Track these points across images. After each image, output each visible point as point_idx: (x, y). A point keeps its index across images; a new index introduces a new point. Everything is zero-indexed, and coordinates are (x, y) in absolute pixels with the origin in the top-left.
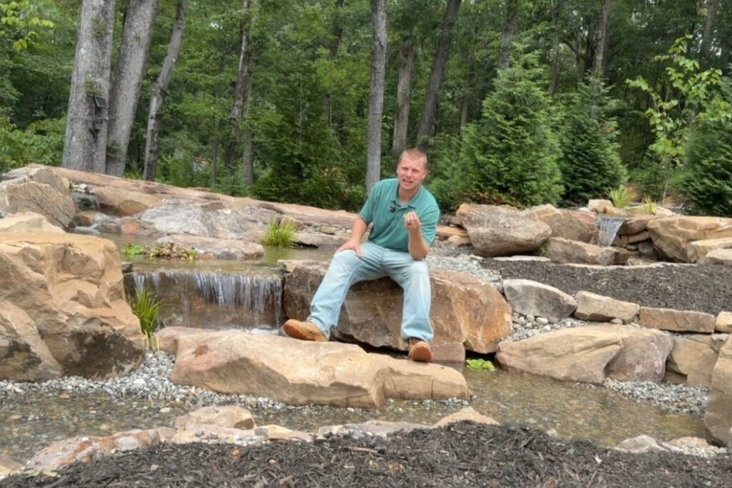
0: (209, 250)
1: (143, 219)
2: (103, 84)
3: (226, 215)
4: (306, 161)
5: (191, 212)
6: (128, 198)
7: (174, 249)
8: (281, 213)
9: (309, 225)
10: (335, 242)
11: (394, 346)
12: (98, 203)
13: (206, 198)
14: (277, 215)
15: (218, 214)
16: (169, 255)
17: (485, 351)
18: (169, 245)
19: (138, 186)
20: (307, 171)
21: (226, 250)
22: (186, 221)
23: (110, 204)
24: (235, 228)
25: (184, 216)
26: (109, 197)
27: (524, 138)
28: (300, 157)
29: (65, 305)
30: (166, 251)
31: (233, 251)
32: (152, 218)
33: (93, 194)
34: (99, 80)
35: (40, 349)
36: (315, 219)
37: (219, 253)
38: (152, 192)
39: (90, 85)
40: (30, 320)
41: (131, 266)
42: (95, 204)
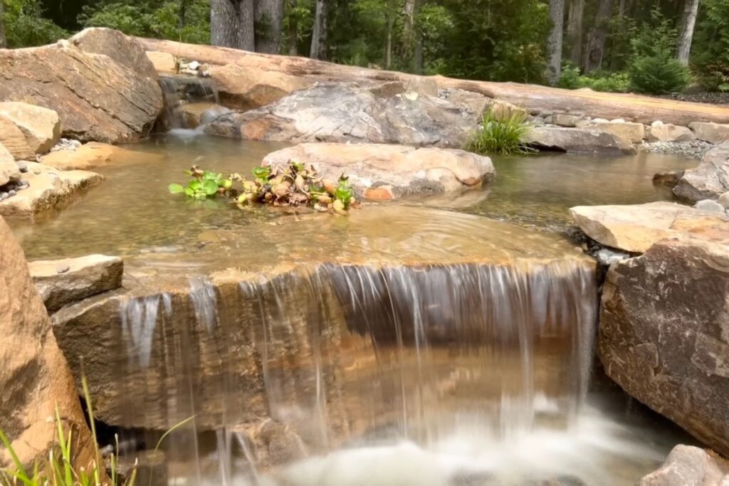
0: (384, 177)
1: (277, 113)
3: (409, 102)
4: (497, 37)
5: (354, 99)
6: (261, 82)
7: (299, 181)
8: (490, 95)
9: (534, 114)
12: (215, 90)
13: (378, 78)
14: (486, 100)
15: (397, 101)
16: (284, 199)
18: (287, 172)
19: (278, 64)
20: (498, 49)
21: (421, 175)
22: (345, 114)
23: (234, 92)
24: (425, 123)
25: (343, 107)
26: (233, 81)
28: (490, 32)
30: (280, 187)
31: (435, 176)
32: (291, 111)
33: (208, 76)
36: (544, 104)
37: (405, 183)
38: (299, 72)
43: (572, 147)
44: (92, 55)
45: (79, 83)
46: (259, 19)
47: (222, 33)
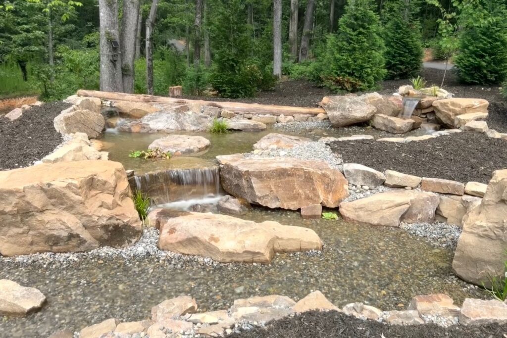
0: (179, 149)
1: (143, 122)
2: (115, 32)
3: (189, 115)
4: (237, 63)
5: (169, 115)
6: (134, 108)
7: (158, 152)
8: (220, 107)
9: (237, 114)
10: (251, 127)
11: (282, 207)
12: (118, 112)
13: (178, 102)
14: (219, 110)
15: (185, 115)
16: (156, 157)
17: (333, 206)
18: (155, 150)
19: (139, 98)
20: (237, 68)
21: (188, 148)
22: (167, 121)
23: (125, 112)
24: (195, 123)
25: (166, 118)
26: (124, 108)
27: (363, 42)
28: (233, 60)
29: (95, 211)
30: (154, 154)
31: (192, 148)
32: (148, 121)
33: (114, 107)
34: (113, 31)
35: (85, 235)
36: (241, 110)
37: (184, 150)
38: (147, 101)
39: (108, 33)
40: (78, 220)
41: (133, 172)
42: (116, 112)
43: (244, 129)
44: (85, 111)
45: (84, 121)
46: (123, 66)
47: (108, 75)
